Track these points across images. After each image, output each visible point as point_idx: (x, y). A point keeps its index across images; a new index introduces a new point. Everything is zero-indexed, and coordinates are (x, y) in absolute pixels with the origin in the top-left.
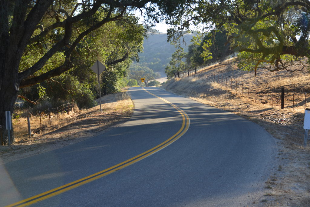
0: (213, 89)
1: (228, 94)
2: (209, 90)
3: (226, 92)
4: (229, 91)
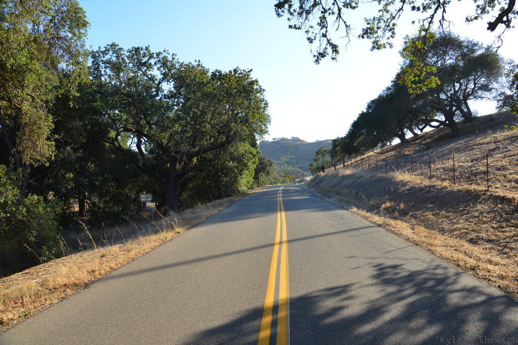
1: (500, 206)
2: (396, 189)
3: (475, 195)
4: (484, 194)
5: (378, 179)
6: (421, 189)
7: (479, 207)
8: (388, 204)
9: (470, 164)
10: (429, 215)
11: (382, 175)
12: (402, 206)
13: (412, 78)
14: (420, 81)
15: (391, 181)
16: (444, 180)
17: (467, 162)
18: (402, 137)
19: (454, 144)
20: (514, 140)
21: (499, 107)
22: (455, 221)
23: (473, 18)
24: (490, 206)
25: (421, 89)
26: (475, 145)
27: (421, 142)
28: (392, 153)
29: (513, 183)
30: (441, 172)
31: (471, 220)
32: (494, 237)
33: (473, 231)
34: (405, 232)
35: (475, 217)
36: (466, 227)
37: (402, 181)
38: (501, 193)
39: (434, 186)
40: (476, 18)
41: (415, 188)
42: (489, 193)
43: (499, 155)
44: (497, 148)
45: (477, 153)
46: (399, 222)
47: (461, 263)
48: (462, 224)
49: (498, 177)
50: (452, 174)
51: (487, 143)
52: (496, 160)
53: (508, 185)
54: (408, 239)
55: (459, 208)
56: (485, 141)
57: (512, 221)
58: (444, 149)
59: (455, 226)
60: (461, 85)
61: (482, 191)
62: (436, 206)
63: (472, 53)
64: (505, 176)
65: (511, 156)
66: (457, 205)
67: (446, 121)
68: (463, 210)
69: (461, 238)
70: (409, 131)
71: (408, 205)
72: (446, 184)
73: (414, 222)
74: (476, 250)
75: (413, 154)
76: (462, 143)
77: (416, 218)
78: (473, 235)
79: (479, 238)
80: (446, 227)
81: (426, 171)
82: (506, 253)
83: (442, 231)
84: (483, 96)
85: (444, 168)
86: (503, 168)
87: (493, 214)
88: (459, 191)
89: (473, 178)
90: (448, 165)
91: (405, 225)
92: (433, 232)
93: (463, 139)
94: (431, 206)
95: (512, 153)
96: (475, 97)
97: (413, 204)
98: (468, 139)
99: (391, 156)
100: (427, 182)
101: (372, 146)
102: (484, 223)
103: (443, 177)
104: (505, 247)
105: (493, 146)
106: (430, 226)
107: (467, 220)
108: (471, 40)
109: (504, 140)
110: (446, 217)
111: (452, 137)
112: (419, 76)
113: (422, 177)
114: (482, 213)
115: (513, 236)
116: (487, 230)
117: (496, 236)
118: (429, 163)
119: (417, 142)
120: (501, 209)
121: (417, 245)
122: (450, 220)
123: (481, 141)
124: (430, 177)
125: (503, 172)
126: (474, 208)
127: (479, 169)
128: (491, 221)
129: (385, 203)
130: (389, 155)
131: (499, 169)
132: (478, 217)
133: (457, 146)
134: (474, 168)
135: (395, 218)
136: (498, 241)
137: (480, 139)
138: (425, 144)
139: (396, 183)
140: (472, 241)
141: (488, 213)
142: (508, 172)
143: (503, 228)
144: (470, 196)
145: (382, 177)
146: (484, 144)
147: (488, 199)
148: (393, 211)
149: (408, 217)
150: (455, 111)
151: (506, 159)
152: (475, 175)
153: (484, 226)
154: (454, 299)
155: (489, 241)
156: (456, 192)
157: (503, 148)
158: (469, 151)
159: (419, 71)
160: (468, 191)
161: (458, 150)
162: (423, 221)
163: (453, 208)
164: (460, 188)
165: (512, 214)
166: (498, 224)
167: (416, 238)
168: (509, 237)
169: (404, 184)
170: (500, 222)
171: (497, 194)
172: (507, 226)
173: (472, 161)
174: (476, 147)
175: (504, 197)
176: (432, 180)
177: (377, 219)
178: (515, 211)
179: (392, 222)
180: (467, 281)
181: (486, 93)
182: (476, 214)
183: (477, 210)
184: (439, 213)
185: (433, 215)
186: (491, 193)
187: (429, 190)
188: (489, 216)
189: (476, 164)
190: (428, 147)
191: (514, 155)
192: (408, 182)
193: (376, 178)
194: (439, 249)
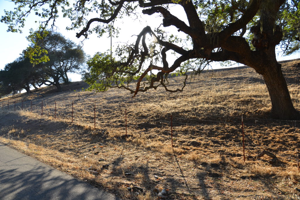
0: (28, 120)
1: (77, 130)
2: (20, 121)
3: (65, 125)
4: (70, 124)
5: (8, 115)
6: (36, 121)
7: (67, 131)
8: (14, 131)
9: (65, 107)
10: (39, 137)
11: (11, 112)
12: (23, 131)
13: (33, 54)
14: (38, 57)
15: (17, 116)
16: (50, 116)
17: (64, 106)
18: (28, 89)
19: (58, 96)
20: (88, 96)
21: (82, 78)
22: (53, 139)
23: (70, 28)
24: (72, 131)
25: (38, 62)
26: (68, 97)
27: (39, 93)
28: (20, 98)
29: (85, 118)
30: (48, 111)
31: (62, 138)
32: (73, 148)
33: (62, 145)
34: (22, 148)
35: (64, 137)
36: (59, 142)
37: (24, 116)
38: (78, 123)
39: (44, 119)
40: (71, 29)
41: (32, 120)
42: (73, 124)
43: (80, 103)
44: (79, 100)
45: (69, 102)
46: (19, 142)
47: (54, 164)
48: (57, 141)
49: (78, 115)
50: (55, 113)
51: (75, 97)
52: (77, 106)
53: (82, 119)
54: (24, 152)
55: (56, 132)
56: (74, 95)
57: (83, 138)
58: (52, 98)
59: (53, 143)
60: (64, 63)
61: (69, 122)
62: (43, 131)
63: (71, 47)
64: (81, 115)
65: (85, 104)
66: (55, 130)
67: (54, 82)
68: (59, 133)
69: (55, 149)
70: (32, 86)
71: (26, 131)
72: (50, 118)
73: (29, 141)
74: (63, 155)
75: (33, 100)
76: (62, 95)
77: (30, 139)
78: (62, 147)
79: (65, 149)
80: (48, 143)
81: (40, 110)
82: (78, 156)
83: (45, 146)
84: (75, 71)
85: (50, 109)
86: (81, 110)
87: (74, 135)
88: (57, 122)
89: (65, 115)
90: (53, 107)
91: (23, 143)
92: (40, 147)
93: (63, 93)
94: (40, 131)
95: (86, 103)
96: (71, 71)
97: (30, 130)
98: (65, 94)
99: (19, 100)
100: (40, 117)
101: (7, 93)
102: (69, 140)
103: (49, 114)
104: (78, 152)
105: (77, 98)
106: (38, 143)
107: (60, 139)
108: (70, 40)
109: (83, 96)
110: (49, 137)
111: (57, 92)
112: (37, 54)
113: (37, 114)
114: (68, 135)
115: (82, 146)
116: (70, 144)
117: (74, 147)
118: (42, 106)
119: (37, 93)
120: (78, 132)
121: (29, 155)
122: (51, 139)
123: (72, 95)
124: (42, 114)
125: (81, 113)
126: (64, 132)
127: (69, 110)
128: (72, 139)
129: (12, 130)
130: (18, 100)
131: (79, 111)
132: (66, 137)
133: (59, 97)
134: (66, 110)
135: (17, 139)
136: (74, 150)
137: (71, 94)
138: (41, 94)
139: (21, 117)
140: (62, 151)
141: (71, 134)
142: (83, 113)
143: (78, 142)
144: (63, 125)
145: (11, 113)
146: (73, 97)
147: (72, 127)
148: (17, 135)
149: (26, 138)
150: (60, 77)
151: (83, 105)
152: (67, 113)
153: (68, 142)
154: (46, 186)
155: (70, 150)
156: (55, 123)
157: (82, 100)
158: (65, 100)
159: (38, 51)
160: (62, 123)
161: (60, 99)
162: (35, 140)
163: (53, 132)
164: (58, 121)
165: (83, 135)
166: (76, 140)
167: (29, 151)
168: (80, 147)
169: (25, 117)
170: (76, 139)
171: (77, 124)
172: (80, 141)
173: (66, 106)
174: (69, 98)
175: (80, 126)
176: (43, 116)
177: (5, 140)
178: (84, 133)
179: (15, 142)
180: (56, 173)
181: (76, 70)
182: (65, 135)
183: (66, 133)
184: (45, 135)
185: (41, 136)
186: (74, 123)
187: (41, 122)
188: (72, 136)
189: (68, 107)
190: (43, 96)
191: (87, 104)
192: (28, 117)
193: (7, 114)
194: (42, 157)
